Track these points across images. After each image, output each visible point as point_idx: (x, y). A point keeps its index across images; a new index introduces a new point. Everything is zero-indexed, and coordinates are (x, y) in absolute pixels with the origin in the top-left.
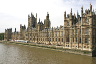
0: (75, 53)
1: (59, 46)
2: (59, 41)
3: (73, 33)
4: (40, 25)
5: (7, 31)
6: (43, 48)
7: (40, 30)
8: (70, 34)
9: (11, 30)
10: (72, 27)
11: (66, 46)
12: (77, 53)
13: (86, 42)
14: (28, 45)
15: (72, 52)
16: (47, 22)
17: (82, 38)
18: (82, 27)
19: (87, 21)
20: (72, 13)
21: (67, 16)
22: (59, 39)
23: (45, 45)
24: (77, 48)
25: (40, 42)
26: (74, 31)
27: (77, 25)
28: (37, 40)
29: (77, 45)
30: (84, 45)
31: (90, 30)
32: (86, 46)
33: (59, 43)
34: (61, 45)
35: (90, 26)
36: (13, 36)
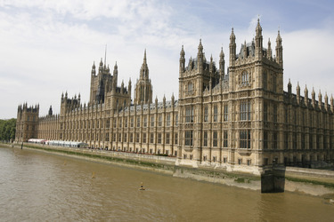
0: (211, 179)
1: (163, 159)
2: (168, 142)
3: (203, 116)
4: (115, 96)
5: (24, 113)
6: (120, 164)
7: (114, 110)
8: (197, 121)
9: (36, 110)
10: (202, 97)
11: (185, 156)
12: (216, 180)
13: (242, 145)
14: (78, 154)
15: (200, 177)
16: (142, 87)
17: (230, 133)
18: (230, 98)
19: (246, 78)
20: (201, 55)
21: (186, 65)
22: (168, 136)
23: (126, 156)
24: (216, 165)
25: (114, 144)
26: (206, 109)
27: (216, 92)
28: (107, 140)
29: (215, 153)
30: (237, 155)
31: (257, 107)
32: (245, 159)
33: (168, 148)
34: (171, 156)
35: (256, 94)
36: (41, 127)
